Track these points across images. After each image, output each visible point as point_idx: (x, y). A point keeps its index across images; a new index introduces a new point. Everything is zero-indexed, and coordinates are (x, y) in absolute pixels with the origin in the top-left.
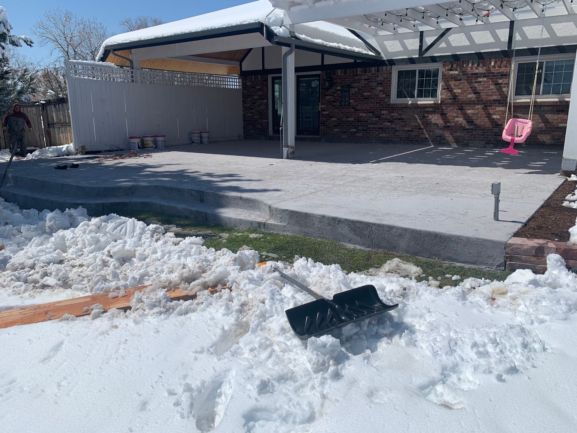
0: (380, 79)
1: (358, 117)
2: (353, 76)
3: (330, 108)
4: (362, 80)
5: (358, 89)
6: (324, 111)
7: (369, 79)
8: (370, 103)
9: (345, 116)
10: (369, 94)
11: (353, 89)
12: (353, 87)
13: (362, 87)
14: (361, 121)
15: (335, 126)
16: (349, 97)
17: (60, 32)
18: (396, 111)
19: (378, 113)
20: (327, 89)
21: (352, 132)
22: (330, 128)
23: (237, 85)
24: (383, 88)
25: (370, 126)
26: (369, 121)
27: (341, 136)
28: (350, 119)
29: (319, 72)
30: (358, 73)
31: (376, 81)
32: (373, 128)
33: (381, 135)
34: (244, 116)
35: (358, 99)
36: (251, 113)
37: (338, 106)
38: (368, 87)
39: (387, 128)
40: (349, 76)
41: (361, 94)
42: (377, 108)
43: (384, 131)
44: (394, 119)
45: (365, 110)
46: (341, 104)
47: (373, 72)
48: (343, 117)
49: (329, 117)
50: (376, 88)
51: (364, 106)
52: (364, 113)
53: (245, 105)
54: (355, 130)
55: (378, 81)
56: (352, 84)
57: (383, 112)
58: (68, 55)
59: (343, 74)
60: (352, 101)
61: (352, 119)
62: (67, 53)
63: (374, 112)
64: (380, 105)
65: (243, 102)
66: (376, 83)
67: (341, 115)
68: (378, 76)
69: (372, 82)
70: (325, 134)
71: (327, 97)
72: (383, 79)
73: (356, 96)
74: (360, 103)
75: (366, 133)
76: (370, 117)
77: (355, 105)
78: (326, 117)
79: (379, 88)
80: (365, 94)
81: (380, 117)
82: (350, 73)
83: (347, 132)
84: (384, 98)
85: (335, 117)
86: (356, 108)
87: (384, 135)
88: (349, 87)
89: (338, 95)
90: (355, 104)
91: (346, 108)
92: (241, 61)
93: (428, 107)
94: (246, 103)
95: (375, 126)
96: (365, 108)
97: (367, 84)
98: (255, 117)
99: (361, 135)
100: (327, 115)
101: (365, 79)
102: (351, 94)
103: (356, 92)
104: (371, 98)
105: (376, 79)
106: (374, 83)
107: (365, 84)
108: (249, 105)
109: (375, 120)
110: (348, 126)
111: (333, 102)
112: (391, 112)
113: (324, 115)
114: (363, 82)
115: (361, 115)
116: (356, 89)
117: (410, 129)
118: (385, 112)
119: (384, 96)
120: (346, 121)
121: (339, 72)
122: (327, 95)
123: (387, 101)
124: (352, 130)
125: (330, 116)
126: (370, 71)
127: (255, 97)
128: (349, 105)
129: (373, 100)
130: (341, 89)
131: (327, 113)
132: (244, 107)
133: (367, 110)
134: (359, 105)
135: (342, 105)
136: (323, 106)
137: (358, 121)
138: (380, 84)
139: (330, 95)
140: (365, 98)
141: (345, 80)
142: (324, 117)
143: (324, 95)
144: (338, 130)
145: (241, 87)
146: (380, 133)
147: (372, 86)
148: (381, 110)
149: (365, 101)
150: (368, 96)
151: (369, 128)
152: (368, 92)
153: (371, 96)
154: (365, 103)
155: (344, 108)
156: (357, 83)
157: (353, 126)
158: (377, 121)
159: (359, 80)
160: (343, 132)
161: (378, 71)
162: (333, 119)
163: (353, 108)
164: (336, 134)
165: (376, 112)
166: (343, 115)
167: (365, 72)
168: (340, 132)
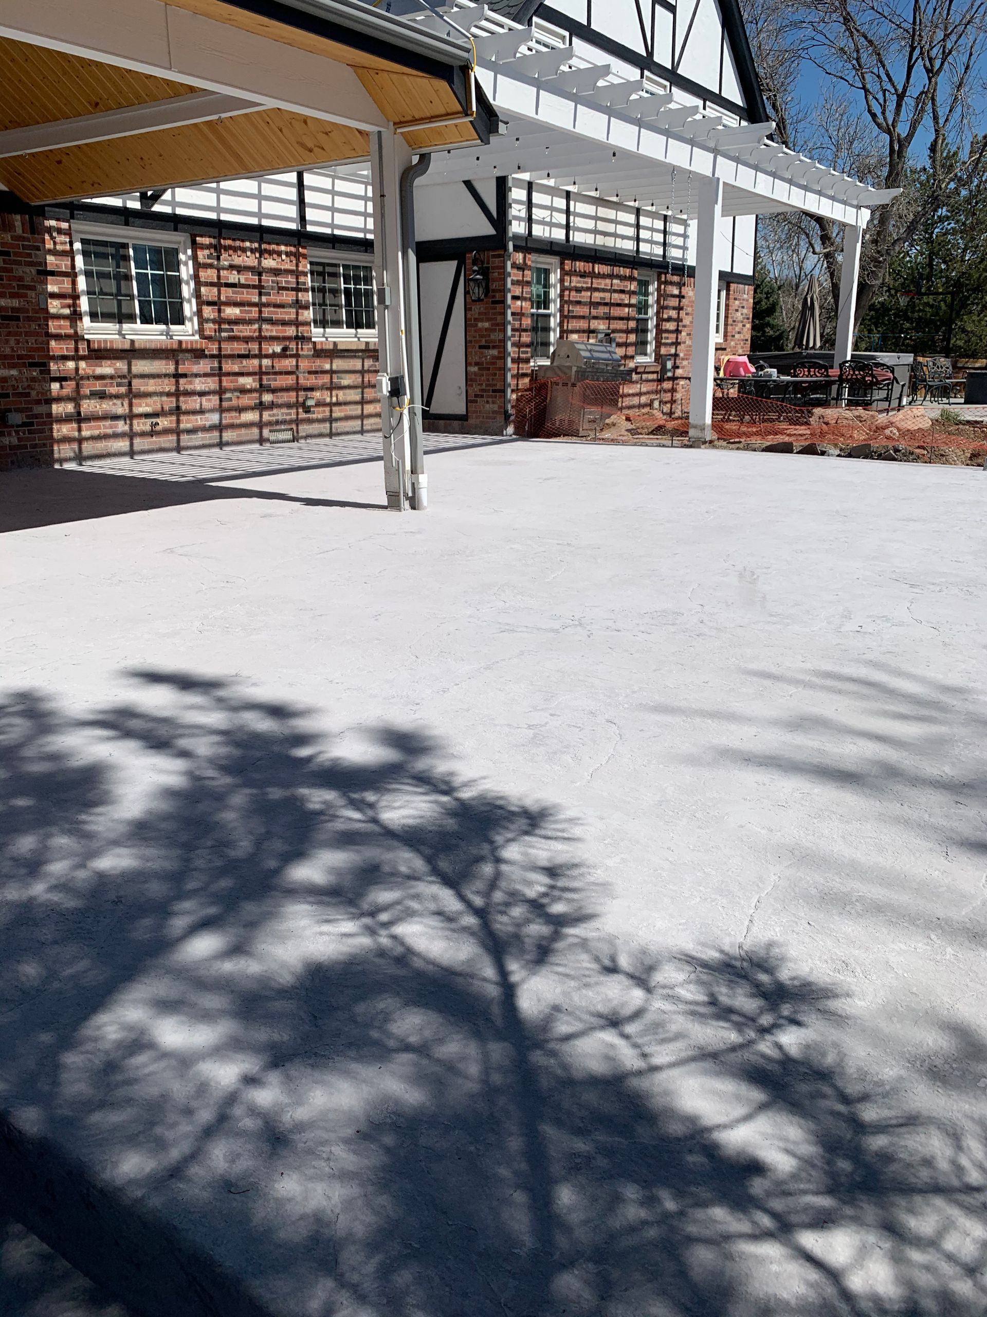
7: (8, 254)
8: (27, 334)
10: (15, 303)
18: (109, 362)
19: (57, 367)
24: (59, 289)
26: (33, 393)
31: (31, 264)
38: (9, 279)
39: (92, 414)
43: (83, 421)
44: (106, 385)
45: (12, 357)
50: (39, 287)
52: (13, 366)
55: (39, 264)
57: (70, 364)
63: (44, 364)
64: (58, 342)
66: (33, 270)
68: (38, 248)
69: (19, 263)
72: (53, 259)
75: (30, 432)
76: (33, 379)
79: (48, 288)
81: (65, 379)
84: (66, 319)
87: (87, 435)
95: (53, 409)
96: (12, 348)
97: (4, 270)
99: (15, 441)
104: (29, 319)
105: (29, 255)
106: (27, 269)
109: (52, 391)
112: (96, 365)
115: (4, 373)
117: (149, 410)
118: (77, 364)
119: (66, 313)
123: (77, 329)
126: (8, 227)
129: (34, 326)
133: (20, 357)
138: (48, 273)
140: (4, 318)
146: (75, 430)
147: (21, 279)
148: (65, 358)
149: (7, 326)
150: (14, 309)
151: (37, 416)
152: (13, 296)
153: (27, 311)
154: (9, 334)
158: (58, 392)
161: (33, 231)
165: (50, 366)
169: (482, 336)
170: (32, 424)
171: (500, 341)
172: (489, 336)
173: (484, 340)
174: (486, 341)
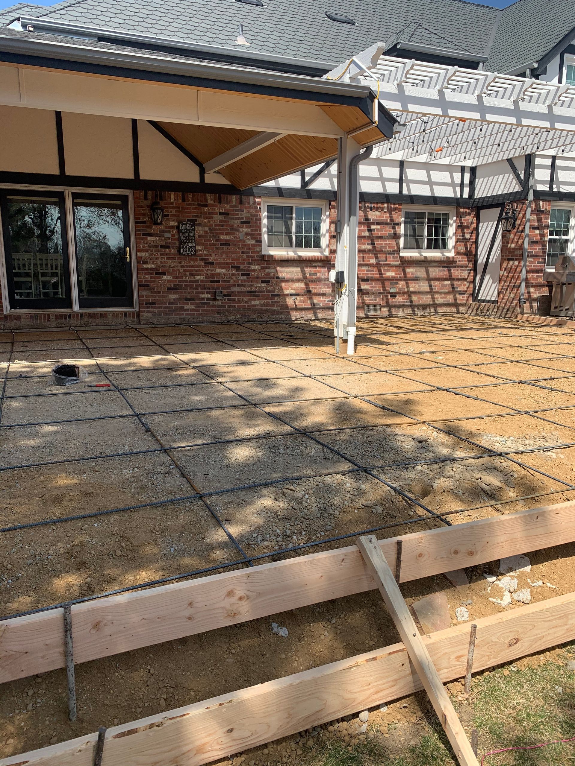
0: (245, 214)
1: (212, 274)
2: (199, 205)
3: (157, 258)
4: (216, 214)
5: (210, 229)
6: (146, 262)
7: (227, 214)
8: (232, 252)
9: (187, 273)
10: (228, 237)
11: (200, 228)
12: (200, 225)
13: (216, 225)
14: (219, 282)
15: (169, 289)
16: (195, 240)
18: (273, 266)
19: (245, 268)
21: (203, 299)
22: (159, 293)
24: (252, 230)
25: (233, 289)
26: (232, 281)
27: (183, 307)
28: (198, 278)
30: (209, 201)
31: (239, 219)
32: (238, 292)
33: (253, 302)
35: (211, 244)
37: (174, 255)
38: (227, 226)
39: (261, 292)
40: (190, 204)
41: (214, 236)
42: (244, 260)
43: (256, 296)
44: (271, 278)
45: (223, 263)
46: (179, 251)
47: (234, 203)
48: (185, 274)
49: (157, 274)
50: (241, 230)
51: (222, 256)
52: (223, 268)
54: (208, 296)
55: (243, 218)
56: (198, 219)
57: (253, 267)
59: (180, 201)
60: (200, 248)
61: (203, 278)
63: (239, 267)
64: (247, 256)
66: (239, 221)
67: (181, 270)
68: (243, 211)
69: (232, 218)
70: (150, 304)
71: (150, 238)
72: (250, 216)
73: (205, 240)
74: (213, 252)
76: (233, 274)
77: (207, 255)
78: (151, 274)
79: (245, 230)
80: (222, 237)
81: (249, 274)
82: (193, 200)
83: (193, 300)
84: (253, 245)
85: (170, 274)
86: (208, 259)
87: (257, 302)
88: (193, 222)
89: (173, 235)
90: (205, 252)
91: (191, 259)
93: (316, 261)
95: (242, 289)
96: (224, 260)
97: (225, 222)
100: (151, 269)
101: (221, 214)
102: (197, 236)
103: (206, 233)
104: (235, 245)
105: (238, 214)
106: (236, 221)
107: (221, 221)
109: (242, 281)
110: (194, 289)
111: (162, 247)
112: (267, 268)
113: (147, 269)
114: (217, 218)
115: (218, 270)
116: (207, 229)
117: (293, 292)
118: (256, 267)
119: (253, 242)
120: (191, 281)
121: (172, 196)
122: (151, 235)
123: (258, 250)
124: (203, 296)
125: (157, 272)
126: (229, 202)
128: (194, 255)
129: (236, 248)
130: (178, 228)
133: (227, 263)
134: (213, 255)
135: (181, 254)
136: (143, 254)
137: (212, 282)
138: (246, 223)
139: (156, 235)
140: (221, 244)
141: (184, 212)
142: (145, 274)
143: (143, 235)
144: (177, 296)
146: (251, 300)
147: (232, 226)
148: (250, 264)
149: (223, 248)
150: (227, 240)
151: (232, 292)
152: (227, 234)
153: (233, 241)
154: (223, 252)
155: (186, 259)
156: (207, 218)
157: (205, 289)
158: (245, 281)
159: (209, 213)
160: (186, 300)
161: (241, 202)
162: (165, 277)
163: (202, 259)
164: (172, 304)
165: (242, 268)
166: (185, 270)
167: (220, 202)
168: (182, 300)
169: (509, 253)
170: (229, 296)
171: (520, 255)
172: (514, 252)
173: (510, 255)
174: (512, 256)
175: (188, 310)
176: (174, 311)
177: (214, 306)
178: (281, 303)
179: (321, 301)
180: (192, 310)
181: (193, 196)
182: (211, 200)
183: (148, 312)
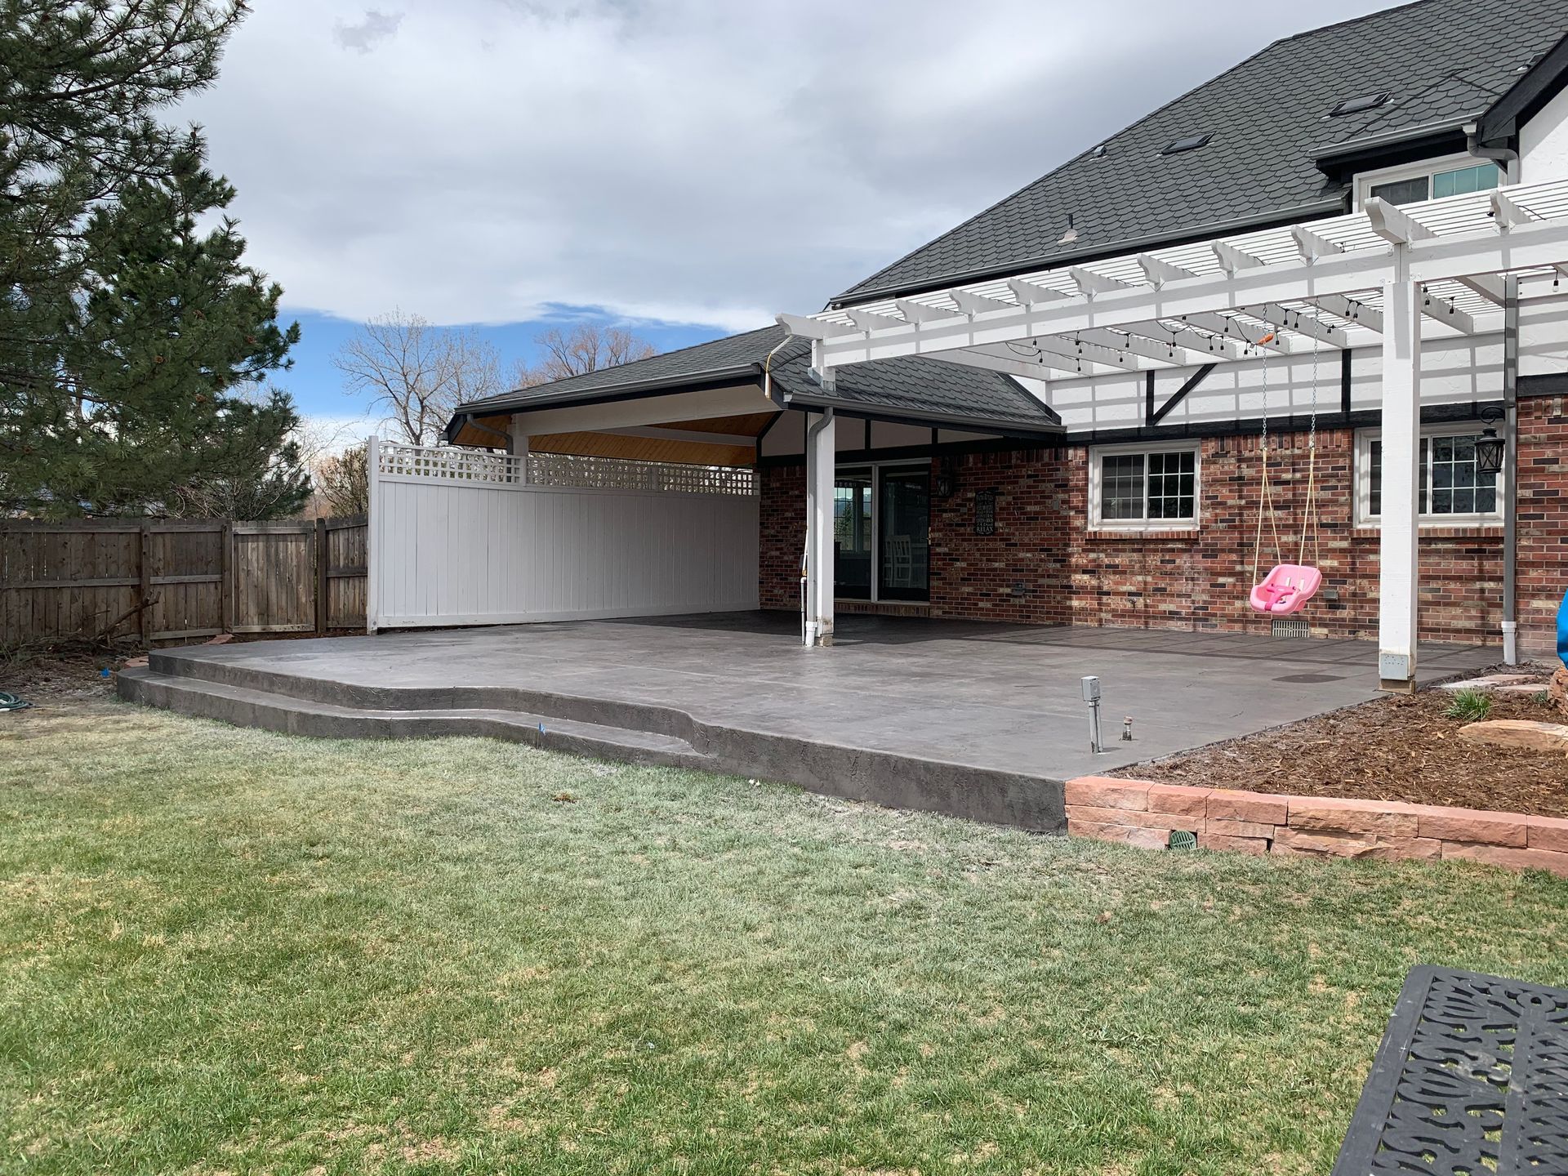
1: (1014, 560)
2: (1002, 467)
3: (951, 540)
4: (1023, 477)
5: (1014, 498)
6: (939, 545)
7: (1037, 476)
8: (1042, 529)
9: (984, 559)
10: (1037, 508)
11: (1002, 498)
12: (1002, 494)
13: (1022, 493)
14: (1022, 570)
15: (962, 579)
16: (994, 514)
17: (394, 362)
18: (1101, 549)
19: (1060, 552)
20: (945, 498)
21: (1002, 595)
22: (952, 584)
23: (747, 488)
24: (1070, 496)
25: (1041, 581)
26: (1040, 570)
27: (976, 604)
28: (996, 565)
29: (928, 460)
30: (1014, 462)
31: (1052, 481)
32: (1048, 586)
34: (762, 556)
35: (1014, 519)
36: (777, 549)
37: (970, 535)
38: (1035, 493)
39: (1082, 588)
40: (992, 468)
41: (1019, 508)
42: (1056, 540)
43: (1075, 593)
44: (1096, 566)
45: (1029, 545)
46: (975, 529)
47: (1046, 459)
48: (981, 560)
49: (950, 560)
50: (1054, 496)
51: (1027, 534)
52: (1028, 551)
53: (767, 532)
54: (1008, 590)
55: (1058, 480)
56: (1000, 487)
57: (1069, 550)
58: (406, 414)
59: (980, 465)
60: (1000, 524)
61: (1002, 565)
62: (405, 408)
63: (1051, 550)
64: (1063, 534)
65: (761, 524)
66: (1053, 485)
67: (978, 555)
68: (1058, 470)
69: (1044, 481)
70: (941, 598)
71: (945, 515)
72: (1068, 475)
73: (1008, 514)
74: (1017, 530)
75: (1034, 597)
76: (1041, 560)
77: (1008, 534)
78: (944, 560)
79: (1061, 496)
80: (1029, 508)
81: (1065, 561)
82: (996, 462)
83: (989, 595)
84: (1072, 517)
85: (964, 560)
86: (1010, 540)
87: (1075, 604)
88: (995, 492)
89: (970, 509)
90: (1007, 530)
91: (988, 540)
92: (761, 435)
93: (1173, 540)
94: (767, 528)
95: (1053, 582)
96: (1030, 539)
97: (1033, 487)
98: (786, 558)
99: (1022, 601)
100: (945, 554)
101: (1029, 476)
102: (997, 509)
103: (1009, 504)
104: (1043, 519)
105: (1052, 475)
106: (1049, 485)
107: (1028, 487)
108: (772, 532)
109: (1053, 570)
110: (991, 580)
111: (957, 525)
112: (1088, 551)
113: (939, 554)
114: (1024, 482)
115: (1021, 555)
116: (1010, 498)
117: (1133, 589)
118: (1075, 550)
119: (1072, 513)
120: (988, 570)
121: (971, 460)
122: (945, 511)
123: (1079, 524)
124: (1001, 590)
125: (951, 558)
126: (1039, 458)
127: (788, 514)
128: (993, 534)
129: (1047, 523)
130: (975, 498)
131: (946, 550)
132: (762, 536)
133: (1034, 545)
134: (1017, 533)
135: (977, 534)
136: (937, 535)
137: (1013, 570)
138: (1062, 486)
139: (952, 510)
140: (1028, 519)
141: (983, 479)
142: (938, 560)
143: (939, 510)
144: (969, 589)
145: (757, 493)
146: (1065, 599)
147: (1043, 492)
148: (1066, 545)
149: (1029, 524)
150: (1035, 512)
151: (1040, 586)
152: (1036, 504)
153: (1044, 513)
154: (1030, 529)
155: (983, 540)
156: (1009, 483)
157: (1004, 580)
158: (1058, 570)
159: (1015, 477)
160: (981, 595)
161: (1057, 458)
162: (958, 564)
163: (1001, 540)
164: (966, 599)
165: (1055, 551)
166: (981, 555)
167: (1028, 461)
168: (976, 594)
170: (1036, 591)
175: (982, 609)
176: (966, 609)
177: (1015, 606)
178: (1113, 606)
179: (1183, 607)
180: (987, 610)
181: (996, 456)
182: (1017, 458)
183: (938, 608)
